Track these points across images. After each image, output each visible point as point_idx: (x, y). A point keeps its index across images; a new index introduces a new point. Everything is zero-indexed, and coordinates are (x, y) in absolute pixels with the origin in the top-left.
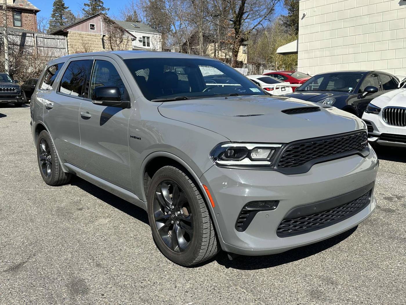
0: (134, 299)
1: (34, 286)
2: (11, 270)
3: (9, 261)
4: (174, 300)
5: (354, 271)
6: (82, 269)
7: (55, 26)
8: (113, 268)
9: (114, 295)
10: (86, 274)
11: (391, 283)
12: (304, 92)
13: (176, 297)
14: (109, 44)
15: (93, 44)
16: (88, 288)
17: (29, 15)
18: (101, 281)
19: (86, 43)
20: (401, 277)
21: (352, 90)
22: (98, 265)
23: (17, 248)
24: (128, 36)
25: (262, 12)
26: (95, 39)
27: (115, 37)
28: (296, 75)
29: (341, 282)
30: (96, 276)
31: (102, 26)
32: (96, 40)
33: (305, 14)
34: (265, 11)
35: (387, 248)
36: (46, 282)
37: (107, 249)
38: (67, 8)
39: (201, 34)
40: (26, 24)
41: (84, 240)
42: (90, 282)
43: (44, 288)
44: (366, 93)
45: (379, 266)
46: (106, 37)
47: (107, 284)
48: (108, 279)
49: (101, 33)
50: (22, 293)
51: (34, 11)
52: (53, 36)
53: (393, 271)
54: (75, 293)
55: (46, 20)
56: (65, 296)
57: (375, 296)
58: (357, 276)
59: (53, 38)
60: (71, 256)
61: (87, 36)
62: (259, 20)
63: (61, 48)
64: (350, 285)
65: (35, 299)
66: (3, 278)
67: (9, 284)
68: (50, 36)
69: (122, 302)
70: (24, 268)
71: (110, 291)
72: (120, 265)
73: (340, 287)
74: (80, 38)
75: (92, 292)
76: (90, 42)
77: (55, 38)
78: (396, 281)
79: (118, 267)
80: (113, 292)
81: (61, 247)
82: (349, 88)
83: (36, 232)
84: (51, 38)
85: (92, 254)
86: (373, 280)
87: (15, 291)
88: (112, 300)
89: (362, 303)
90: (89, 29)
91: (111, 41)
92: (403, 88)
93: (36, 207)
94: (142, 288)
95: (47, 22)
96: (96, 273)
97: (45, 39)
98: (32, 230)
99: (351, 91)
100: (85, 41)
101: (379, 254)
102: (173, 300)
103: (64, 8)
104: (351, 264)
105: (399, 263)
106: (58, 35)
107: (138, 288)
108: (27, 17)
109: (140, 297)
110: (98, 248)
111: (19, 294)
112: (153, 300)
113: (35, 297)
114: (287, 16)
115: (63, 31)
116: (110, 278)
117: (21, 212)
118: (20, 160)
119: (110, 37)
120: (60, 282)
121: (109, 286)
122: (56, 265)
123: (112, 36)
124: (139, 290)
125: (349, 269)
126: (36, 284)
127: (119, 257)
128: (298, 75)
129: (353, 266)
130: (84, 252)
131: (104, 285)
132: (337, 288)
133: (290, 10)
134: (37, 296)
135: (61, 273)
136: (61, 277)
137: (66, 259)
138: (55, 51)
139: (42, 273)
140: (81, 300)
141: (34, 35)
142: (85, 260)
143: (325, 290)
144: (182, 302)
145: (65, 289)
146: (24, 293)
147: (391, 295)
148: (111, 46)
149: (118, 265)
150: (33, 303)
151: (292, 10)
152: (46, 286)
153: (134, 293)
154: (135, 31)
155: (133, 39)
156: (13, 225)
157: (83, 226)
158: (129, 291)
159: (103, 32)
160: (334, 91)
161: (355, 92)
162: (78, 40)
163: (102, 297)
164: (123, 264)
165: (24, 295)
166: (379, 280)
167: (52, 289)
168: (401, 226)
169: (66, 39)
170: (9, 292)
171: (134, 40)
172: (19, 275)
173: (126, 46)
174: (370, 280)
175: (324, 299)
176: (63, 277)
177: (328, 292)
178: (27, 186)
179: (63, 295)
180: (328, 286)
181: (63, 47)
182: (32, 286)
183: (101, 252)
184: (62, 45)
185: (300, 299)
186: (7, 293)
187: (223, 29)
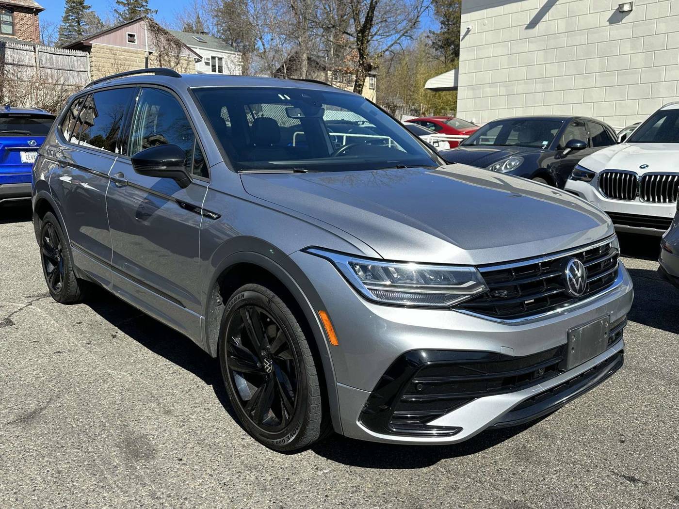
0: (233, 466)
1: (62, 447)
2: (20, 421)
3: (15, 407)
4: (299, 465)
5: (578, 417)
6: (141, 418)
7: (67, 37)
8: (193, 417)
9: (199, 459)
10: (148, 427)
11: (636, 435)
12: (472, 146)
13: (301, 460)
15: (132, 66)
16: (154, 450)
17: (25, 16)
18: (175, 437)
19: (121, 64)
20: (651, 426)
21: (548, 146)
22: (168, 412)
23: (28, 386)
24: (189, 55)
25: (400, 25)
26: (135, 58)
27: (168, 55)
28: (454, 124)
29: (559, 435)
30: (165, 430)
31: (148, 37)
32: (136, 60)
33: (471, 28)
34: (404, 23)
35: (622, 382)
36: (82, 439)
37: (181, 387)
38: (88, 7)
39: (305, 56)
40: (21, 30)
41: (140, 372)
42: (156, 439)
43: (79, 449)
44: (569, 150)
45: (614, 410)
46: (154, 56)
47: (186, 443)
48: (187, 434)
49: (146, 49)
50: (43, 459)
51: (35, 10)
52: (67, 52)
53: (637, 417)
54: (132, 457)
55: (53, 27)
56: (118, 462)
57: (615, 457)
58: (583, 426)
59: (66, 54)
60: (120, 398)
61: (123, 53)
62: (394, 37)
63: (81, 71)
64: (574, 440)
65: (65, 468)
66: (7, 435)
67: (18, 444)
68: (61, 51)
69: (214, 470)
70: (43, 418)
71: (192, 452)
72: (204, 411)
73: (559, 442)
74: (111, 55)
75: (162, 454)
76: (127, 62)
77: (70, 55)
78: (642, 433)
79: (201, 414)
80: (197, 455)
81: (102, 384)
82: (542, 142)
83: (58, 359)
84: (63, 54)
85: (156, 395)
86: (609, 432)
87: (31, 456)
88: (196, 467)
89: (596, 466)
90: (126, 41)
91: (162, 62)
92: (626, 142)
93: (54, 320)
94: (245, 448)
95: (55, 30)
96: (165, 424)
97: (54, 55)
98: (50, 357)
99: (545, 146)
100: (120, 60)
101: (611, 392)
102: (297, 466)
103: (84, 7)
104: (572, 408)
105: (644, 404)
106: (75, 49)
107: (238, 448)
108: (23, 19)
109: (242, 463)
110: (164, 385)
111: (38, 459)
112: (265, 466)
113: (65, 465)
114: (439, 32)
115: (83, 43)
116: (189, 432)
117: (30, 328)
118: (20, 246)
119: (160, 56)
120: (107, 439)
121: (190, 446)
122: (97, 413)
123: (163, 54)
124: (240, 451)
125: (568, 415)
126: (66, 443)
127: (201, 399)
128: (457, 124)
129: (574, 409)
130: (142, 391)
131: (180, 444)
132: (555, 445)
133: (443, 23)
134: (69, 463)
135: (107, 425)
136: (106, 432)
137: (114, 403)
138: (70, 75)
139: (74, 425)
140: (144, 468)
141: (35, 49)
142: (145, 405)
143: (536, 447)
144: (313, 468)
145: (115, 451)
146: (46, 459)
147: (639, 454)
149: (201, 412)
150: (63, 474)
151: (447, 23)
152: (82, 447)
153: (231, 456)
154: (200, 47)
155: (196, 60)
156: (18, 349)
157: (136, 350)
158: (223, 452)
159: (148, 47)
160: (520, 146)
161: (552, 149)
162: (108, 58)
163: (179, 464)
164: (209, 410)
165: (47, 462)
166: (617, 431)
167: (93, 452)
168: (638, 350)
169: (88, 56)
170: (19, 457)
171: (198, 61)
172: (35, 429)
173: (185, 70)
174: (604, 432)
175: (536, 461)
176: (110, 431)
177: (542, 450)
178: (35, 288)
179: (114, 460)
180: (541, 442)
181: (84, 70)
182: (60, 446)
183: (171, 391)
184: (82, 67)
185: (500, 463)
186: (17, 459)
187: (339, 48)
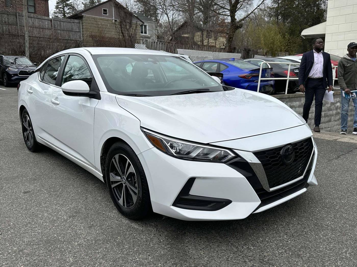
14: (120, 29)
15: (105, 28)
17: (41, 2)
19: (99, 27)
24: (137, 22)
26: (107, 24)
27: (125, 22)
31: (114, 11)
40: (39, 10)
46: (118, 22)
52: (69, 20)
61: (100, 20)
63: (77, 32)
68: (66, 20)
74: (94, 22)
76: (102, 26)
77: (71, 22)
90: (102, 14)
91: (122, 26)
97: (62, 23)
100: (99, 25)
106: (73, 19)
108: (40, 4)
115: (78, 15)
119: (121, 22)
123: (123, 21)
138: (71, 34)
148: (122, 31)
159: (114, 17)
162: (92, 24)
169: (81, 22)
171: (142, 25)
173: (135, 31)
181: (79, 31)
184: (77, 29)
